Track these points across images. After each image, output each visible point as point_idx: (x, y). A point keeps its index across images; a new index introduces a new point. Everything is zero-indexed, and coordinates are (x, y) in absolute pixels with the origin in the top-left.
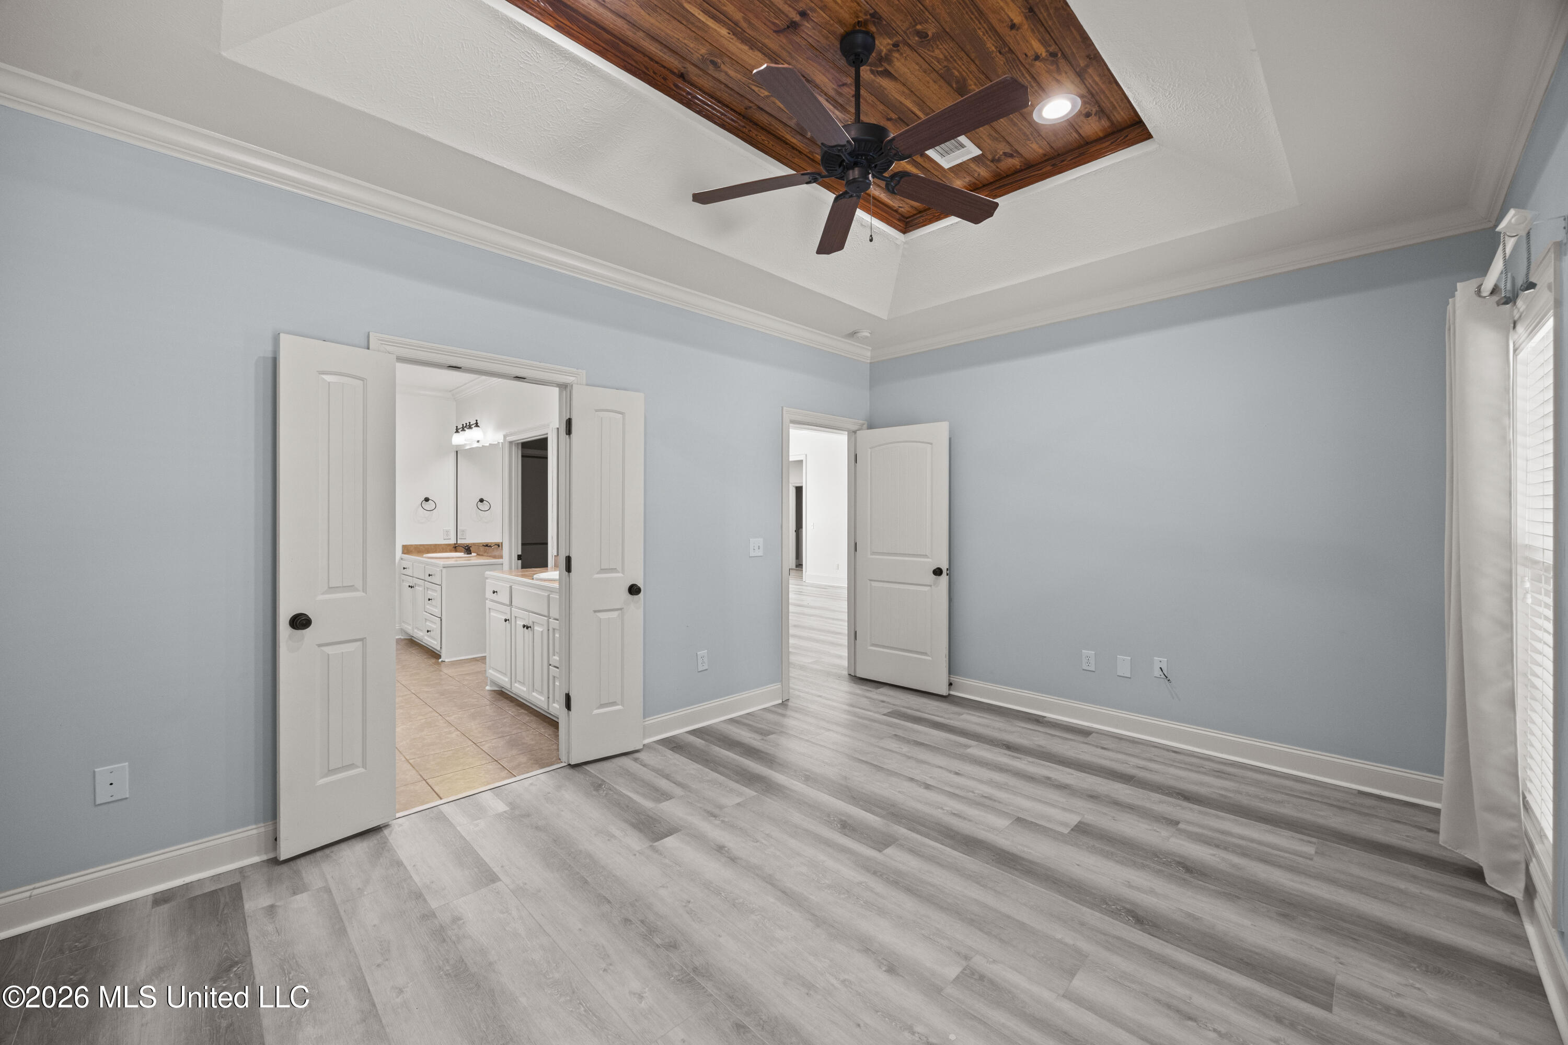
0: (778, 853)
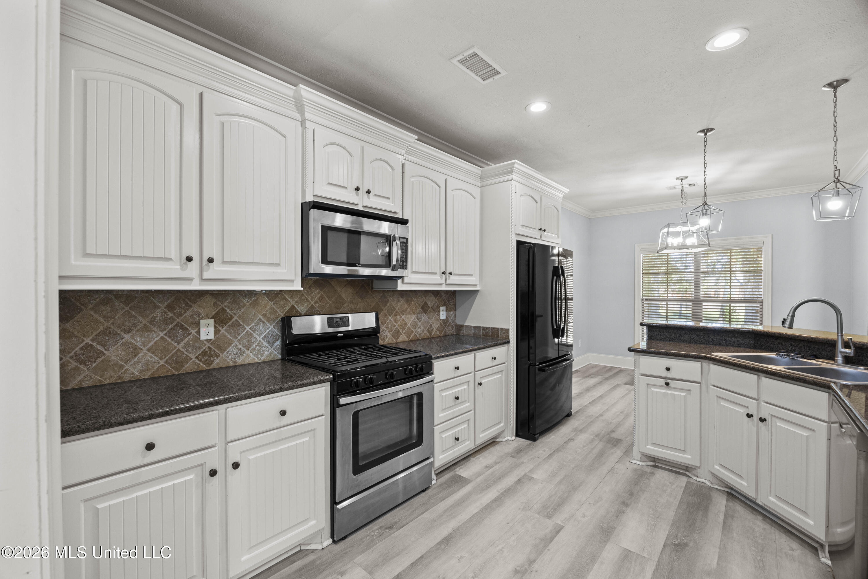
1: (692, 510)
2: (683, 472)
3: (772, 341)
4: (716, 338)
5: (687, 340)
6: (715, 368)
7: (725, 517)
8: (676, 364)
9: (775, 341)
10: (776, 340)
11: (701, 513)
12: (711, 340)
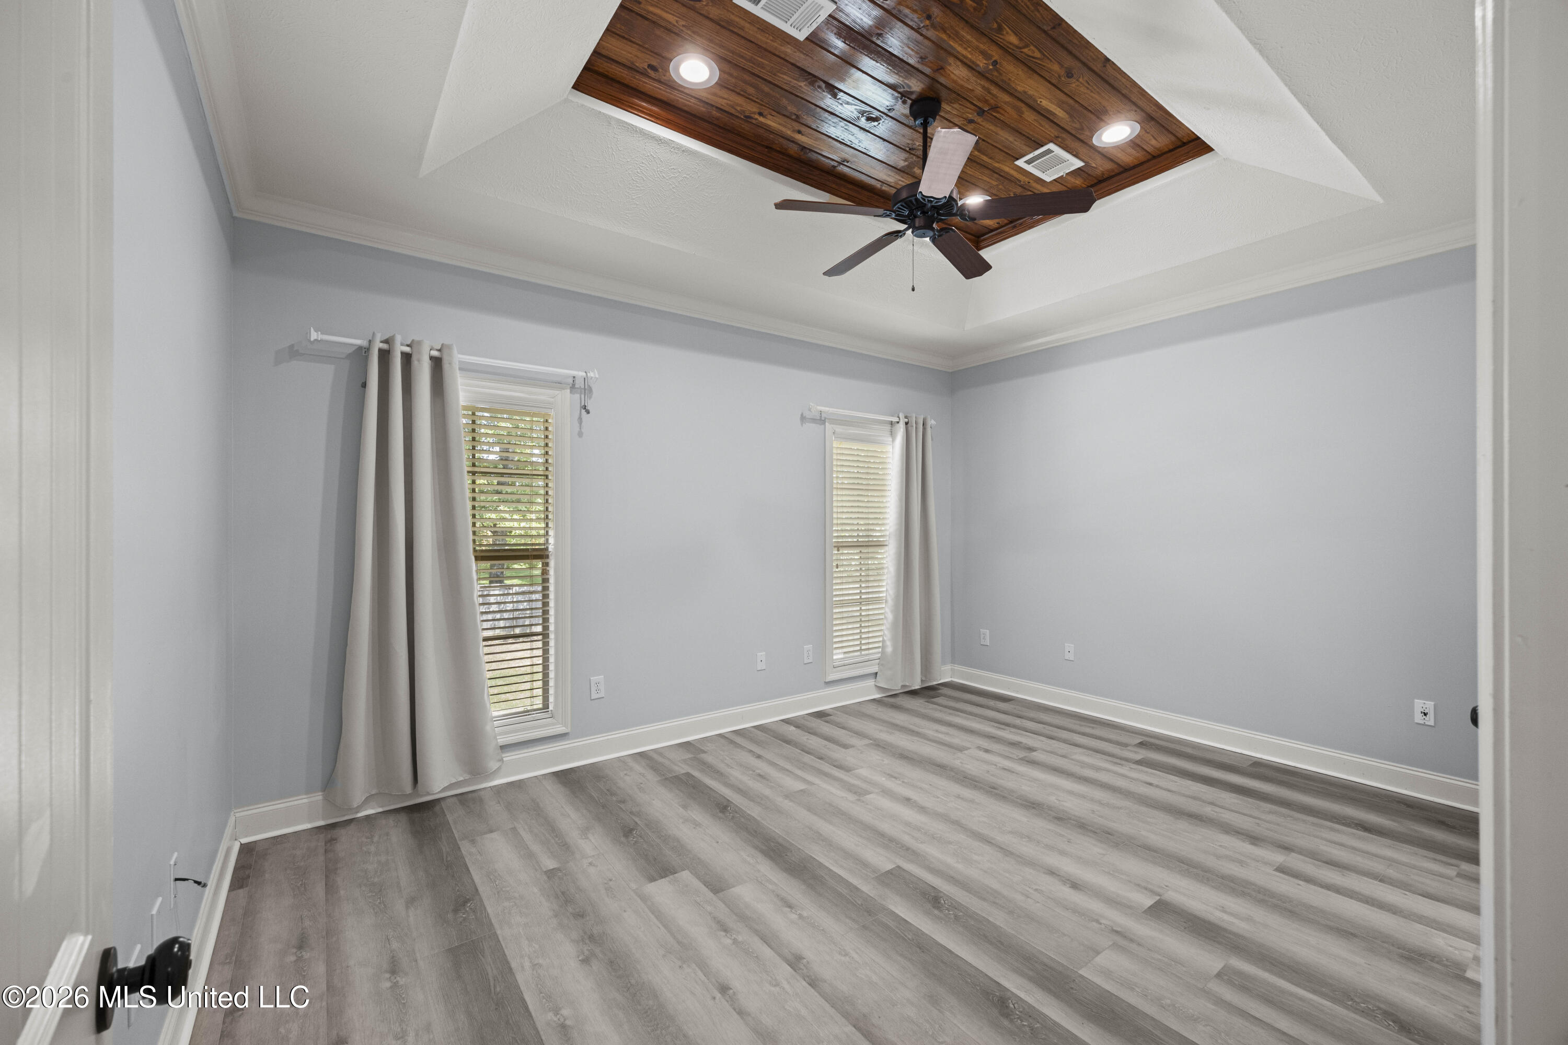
0: (1007, 875)
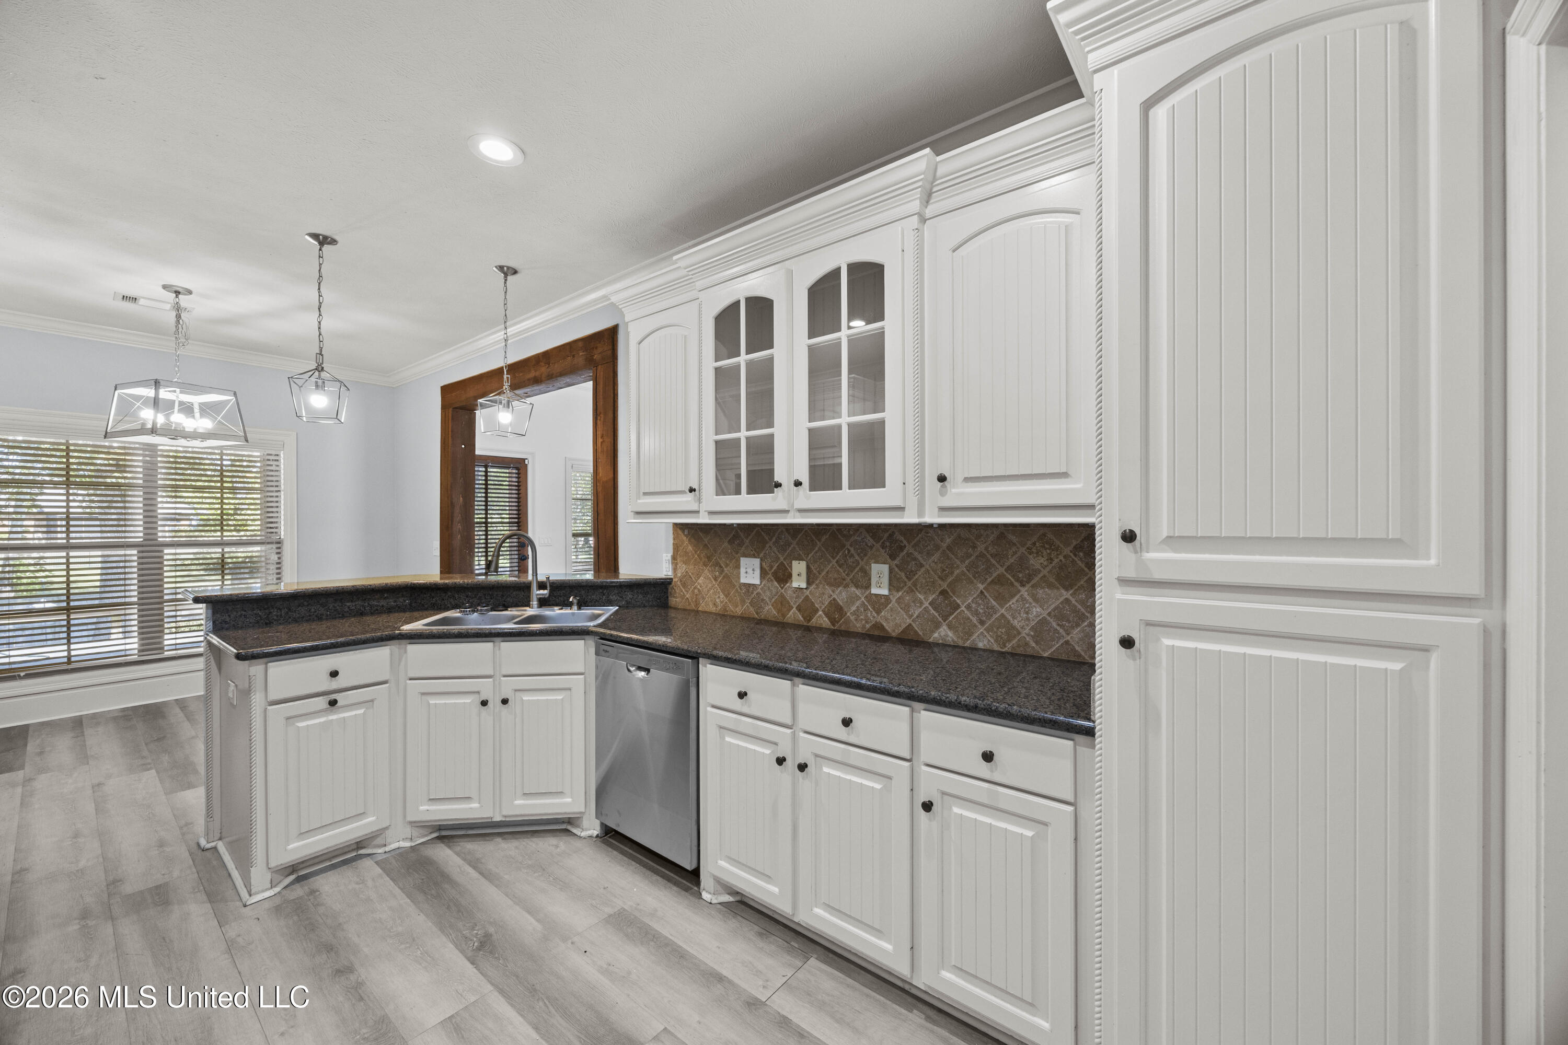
1: (433, 892)
2: (354, 854)
3: (438, 595)
4: (356, 605)
5: (303, 617)
6: (415, 650)
7: (475, 868)
8: (348, 661)
9: (444, 595)
10: (446, 593)
11: (446, 886)
12: (347, 609)
